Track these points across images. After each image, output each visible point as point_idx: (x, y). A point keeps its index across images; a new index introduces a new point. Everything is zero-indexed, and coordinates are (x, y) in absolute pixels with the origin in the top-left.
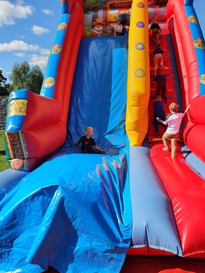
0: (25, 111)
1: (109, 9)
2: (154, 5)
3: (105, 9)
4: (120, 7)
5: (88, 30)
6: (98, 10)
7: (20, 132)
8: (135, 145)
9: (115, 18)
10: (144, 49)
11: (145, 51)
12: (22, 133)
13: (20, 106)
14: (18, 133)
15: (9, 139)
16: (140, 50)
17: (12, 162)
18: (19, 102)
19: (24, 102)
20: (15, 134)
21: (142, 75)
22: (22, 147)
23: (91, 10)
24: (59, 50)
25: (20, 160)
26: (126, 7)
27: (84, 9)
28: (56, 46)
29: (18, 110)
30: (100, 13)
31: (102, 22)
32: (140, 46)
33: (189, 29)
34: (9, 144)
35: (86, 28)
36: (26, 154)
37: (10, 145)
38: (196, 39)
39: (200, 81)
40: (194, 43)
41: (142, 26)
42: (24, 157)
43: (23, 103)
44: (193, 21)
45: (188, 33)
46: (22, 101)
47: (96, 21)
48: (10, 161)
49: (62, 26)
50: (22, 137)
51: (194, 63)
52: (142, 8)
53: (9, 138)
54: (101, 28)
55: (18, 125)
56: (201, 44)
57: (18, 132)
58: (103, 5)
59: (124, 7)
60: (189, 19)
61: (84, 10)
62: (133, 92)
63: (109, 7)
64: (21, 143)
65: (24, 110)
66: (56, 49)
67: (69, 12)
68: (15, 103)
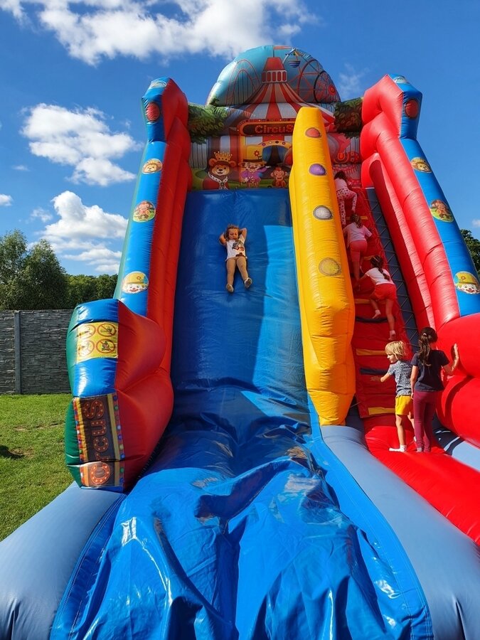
0: (116, 349)
1: (242, 135)
2: (335, 132)
3: (235, 135)
4: (267, 133)
5: (197, 174)
6: (220, 136)
7: (110, 396)
8: (333, 423)
9: (255, 154)
10: (330, 217)
11: (335, 223)
12: (114, 399)
13: (104, 338)
14: (105, 401)
15: (83, 414)
16: (324, 221)
17: (86, 471)
18: (101, 328)
19: (111, 327)
20: (99, 403)
21: (336, 270)
22: (111, 432)
23: (205, 137)
24: (152, 215)
25: (105, 465)
26: (278, 133)
27: (190, 132)
28: (144, 206)
29: (100, 347)
30: (225, 143)
31: (227, 161)
32: (323, 213)
33: (416, 183)
34: (82, 426)
35: (195, 171)
36: (120, 450)
37: (84, 428)
38: (434, 202)
39: (456, 285)
40: (431, 210)
41: (321, 172)
42: (114, 457)
43: (111, 330)
44: (422, 169)
45: (416, 191)
46: (107, 325)
47: (215, 158)
48: (79, 468)
49: (151, 166)
50: (114, 408)
51: (437, 250)
52: (316, 139)
53: (82, 411)
54: (225, 172)
55: (107, 382)
56: (445, 213)
57: (106, 399)
58: (232, 128)
59: (273, 133)
60: (413, 164)
61: (191, 135)
62: (320, 306)
63: (242, 132)
64: (110, 423)
65: (115, 347)
66: (144, 212)
67: (165, 139)
68: (91, 331)
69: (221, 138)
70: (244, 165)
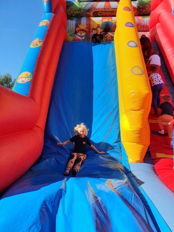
3: (88, 17)
10: (137, 46)
11: (139, 49)
16: (133, 48)
21: (141, 73)
24: (40, 44)
28: (36, 40)
32: (132, 44)
35: (69, 34)
41: (132, 26)
58: (86, 13)
66: (36, 43)
67: (53, 12)
69: (82, 18)
70: (92, 31)
